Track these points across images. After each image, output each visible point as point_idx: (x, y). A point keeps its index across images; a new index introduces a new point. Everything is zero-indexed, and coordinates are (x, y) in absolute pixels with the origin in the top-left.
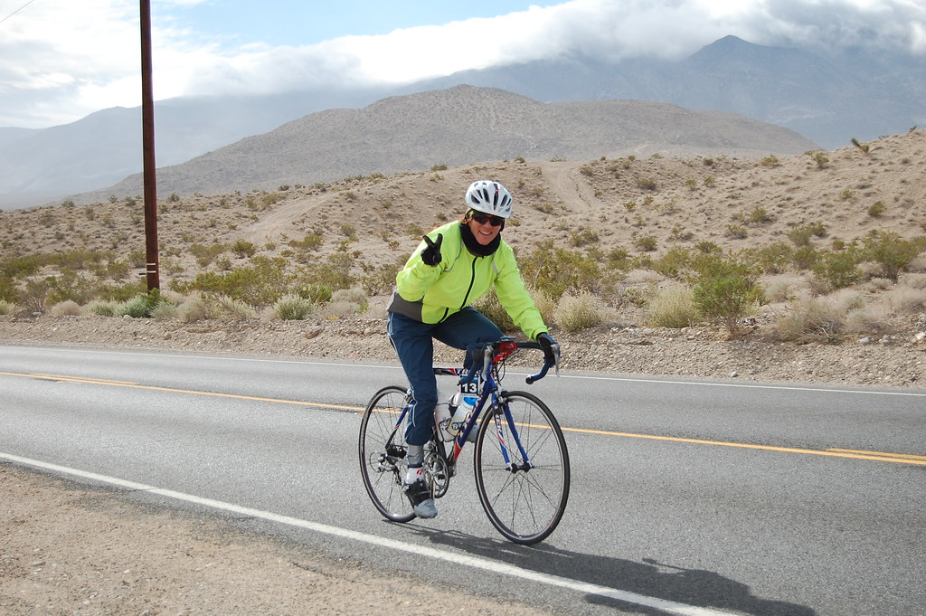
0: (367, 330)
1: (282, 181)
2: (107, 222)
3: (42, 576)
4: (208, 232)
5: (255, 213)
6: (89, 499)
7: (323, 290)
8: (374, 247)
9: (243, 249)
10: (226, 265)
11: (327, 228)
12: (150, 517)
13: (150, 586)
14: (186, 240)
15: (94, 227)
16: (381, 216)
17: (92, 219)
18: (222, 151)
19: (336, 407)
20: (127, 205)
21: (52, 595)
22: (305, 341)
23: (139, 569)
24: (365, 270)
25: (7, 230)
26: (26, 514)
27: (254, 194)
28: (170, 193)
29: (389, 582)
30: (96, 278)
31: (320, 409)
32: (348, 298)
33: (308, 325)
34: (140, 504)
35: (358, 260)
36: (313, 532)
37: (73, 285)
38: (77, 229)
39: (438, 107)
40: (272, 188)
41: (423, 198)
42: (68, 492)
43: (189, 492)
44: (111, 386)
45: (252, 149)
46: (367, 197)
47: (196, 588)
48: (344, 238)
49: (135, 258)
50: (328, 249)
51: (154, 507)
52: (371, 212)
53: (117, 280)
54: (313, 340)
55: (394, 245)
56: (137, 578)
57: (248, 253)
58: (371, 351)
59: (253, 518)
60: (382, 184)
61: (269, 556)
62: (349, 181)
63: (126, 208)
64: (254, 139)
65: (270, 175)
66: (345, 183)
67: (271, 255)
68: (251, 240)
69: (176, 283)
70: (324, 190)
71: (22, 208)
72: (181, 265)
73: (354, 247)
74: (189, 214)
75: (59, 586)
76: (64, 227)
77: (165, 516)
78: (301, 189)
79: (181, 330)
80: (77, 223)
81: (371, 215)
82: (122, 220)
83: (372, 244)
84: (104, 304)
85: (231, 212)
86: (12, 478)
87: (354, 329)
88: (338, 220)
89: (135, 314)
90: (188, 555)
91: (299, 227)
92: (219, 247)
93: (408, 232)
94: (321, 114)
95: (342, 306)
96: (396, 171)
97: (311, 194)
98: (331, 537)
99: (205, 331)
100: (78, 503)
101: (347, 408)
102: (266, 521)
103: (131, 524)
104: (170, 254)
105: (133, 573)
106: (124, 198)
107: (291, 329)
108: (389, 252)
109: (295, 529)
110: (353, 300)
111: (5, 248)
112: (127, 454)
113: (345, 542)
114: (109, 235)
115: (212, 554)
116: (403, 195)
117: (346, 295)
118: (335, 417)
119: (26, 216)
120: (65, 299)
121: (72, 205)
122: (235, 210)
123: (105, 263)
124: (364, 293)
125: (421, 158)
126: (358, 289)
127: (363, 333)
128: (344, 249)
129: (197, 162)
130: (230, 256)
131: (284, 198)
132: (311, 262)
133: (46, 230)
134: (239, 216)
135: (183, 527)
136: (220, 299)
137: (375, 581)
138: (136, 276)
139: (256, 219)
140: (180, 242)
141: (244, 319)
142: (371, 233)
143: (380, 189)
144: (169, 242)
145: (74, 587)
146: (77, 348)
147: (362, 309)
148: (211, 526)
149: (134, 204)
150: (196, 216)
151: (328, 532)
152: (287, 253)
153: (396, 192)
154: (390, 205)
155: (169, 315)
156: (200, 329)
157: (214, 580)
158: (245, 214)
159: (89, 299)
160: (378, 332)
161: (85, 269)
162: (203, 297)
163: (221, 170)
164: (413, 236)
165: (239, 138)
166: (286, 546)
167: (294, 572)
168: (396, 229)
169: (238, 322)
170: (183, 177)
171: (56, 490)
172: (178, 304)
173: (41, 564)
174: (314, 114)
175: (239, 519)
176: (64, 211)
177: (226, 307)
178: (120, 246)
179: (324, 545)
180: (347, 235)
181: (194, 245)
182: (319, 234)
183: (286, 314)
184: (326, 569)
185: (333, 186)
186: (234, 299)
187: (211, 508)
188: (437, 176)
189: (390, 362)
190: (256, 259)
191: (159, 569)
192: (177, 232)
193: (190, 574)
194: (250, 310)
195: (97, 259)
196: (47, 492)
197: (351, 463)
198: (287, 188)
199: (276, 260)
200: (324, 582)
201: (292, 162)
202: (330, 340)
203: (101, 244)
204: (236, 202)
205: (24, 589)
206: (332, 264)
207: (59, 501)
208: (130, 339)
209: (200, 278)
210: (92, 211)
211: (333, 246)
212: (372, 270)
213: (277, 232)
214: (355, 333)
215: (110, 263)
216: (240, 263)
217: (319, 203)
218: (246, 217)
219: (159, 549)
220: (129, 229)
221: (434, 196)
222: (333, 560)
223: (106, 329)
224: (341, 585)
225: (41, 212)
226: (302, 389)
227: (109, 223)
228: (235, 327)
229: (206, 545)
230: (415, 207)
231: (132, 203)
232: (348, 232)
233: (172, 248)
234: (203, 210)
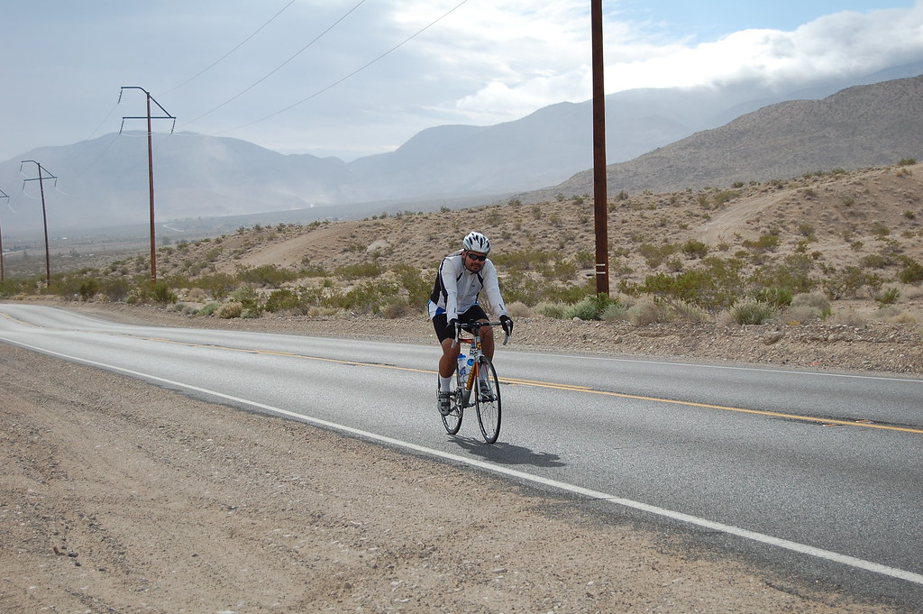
0: (831, 337)
1: (735, 178)
2: (554, 221)
3: (504, 584)
4: (658, 232)
5: (706, 212)
6: (549, 506)
7: (781, 294)
8: (835, 248)
9: (695, 250)
10: (677, 267)
11: (784, 227)
12: (612, 528)
13: (615, 599)
14: (634, 240)
15: (540, 227)
16: (843, 214)
17: (539, 218)
18: (673, 145)
19: (801, 418)
20: (574, 204)
21: (514, 603)
22: (763, 347)
23: (603, 580)
24: (826, 272)
25: (454, 229)
26: (485, 519)
27: (706, 192)
28: (620, 191)
29: (873, 608)
30: (543, 279)
31: (784, 419)
32: (809, 302)
33: (767, 331)
34: (601, 513)
35: (818, 262)
36: (785, 550)
37: (520, 286)
38: (523, 228)
39: (905, 97)
40: (726, 187)
41: (889, 195)
42: (526, 499)
43: (651, 503)
44: (564, 390)
45: (703, 144)
46: (828, 194)
47: (664, 604)
48: (802, 238)
49: (582, 257)
50: (785, 250)
51: (617, 517)
52: (831, 210)
53: (564, 281)
54: (772, 347)
55: (857, 246)
56: (602, 590)
57: (699, 253)
58: (836, 359)
59: (720, 533)
60: (844, 180)
61: (739, 574)
62: (808, 177)
63: (573, 207)
64: (706, 134)
65: (722, 171)
66: (803, 178)
67: (725, 256)
68: (703, 240)
69: (624, 284)
70: (781, 188)
71: (469, 207)
72: (629, 266)
73: (812, 248)
74: (638, 213)
75: (522, 594)
76: (510, 226)
77: (627, 528)
78: (757, 186)
79: (632, 334)
80: (523, 222)
81: (832, 214)
82: (569, 218)
83: (832, 244)
84: (551, 305)
85: (682, 211)
86: (470, 482)
87: (817, 335)
88: (795, 219)
89: (584, 316)
90: (653, 569)
91: (753, 227)
92: (670, 247)
93: (872, 231)
94: (777, 106)
95: (803, 310)
96: (859, 166)
97: (766, 191)
98: (807, 556)
99: (657, 336)
100: (537, 510)
101: (815, 419)
102: (734, 537)
103: (592, 534)
104: (618, 254)
105: (598, 585)
106: (570, 196)
107: (748, 334)
108: (851, 253)
109: (766, 546)
110: (814, 304)
111: (451, 248)
112: (584, 461)
113: (821, 563)
114: (556, 234)
115: (679, 569)
116: (867, 192)
117: (806, 299)
118: (802, 428)
119: (472, 215)
120: (513, 300)
121: (518, 203)
122: (686, 209)
123: (552, 263)
124: (825, 297)
125: (886, 152)
126: (819, 293)
127: (826, 340)
128: (802, 250)
129: (647, 159)
130: (680, 256)
131: (738, 196)
132: (767, 264)
133: (492, 230)
134: (690, 215)
135: (646, 539)
136: (673, 302)
137: (855, 606)
138: (583, 278)
139: (708, 218)
140: (629, 242)
141: (698, 322)
142: (831, 232)
143: (841, 185)
144: (617, 242)
145: (537, 596)
146: (526, 351)
147: (824, 315)
148: (676, 539)
149: (582, 202)
150: (645, 215)
151: (802, 551)
152: (740, 254)
153: (859, 189)
154: (853, 202)
155: (620, 318)
156: (652, 333)
157: (681, 596)
158: (696, 212)
159: (537, 301)
160: (843, 338)
161: (532, 270)
162: (656, 301)
163: (671, 166)
164: (877, 236)
165: (690, 133)
166: (757, 564)
167: (767, 592)
168: (859, 228)
169: (692, 326)
170: (631, 174)
171: (514, 496)
172: (628, 307)
173: (503, 571)
174: (769, 106)
175: (705, 533)
176: (510, 210)
177: (679, 310)
178: (567, 246)
179: (798, 565)
180: (805, 235)
181: (643, 246)
182: (775, 233)
183: (743, 319)
184: (803, 591)
185: (791, 183)
186: (688, 302)
187: (676, 520)
188: (905, 171)
189: (857, 372)
190: (708, 260)
191: (623, 581)
192: (625, 231)
193: (656, 589)
194: (705, 314)
195: (543, 259)
196: (506, 498)
197: (822, 479)
198: (741, 185)
199: (730, 260)
200: (801, 605)
201: (745, 157)
202: (790, 347)
203: (548, 244)
204: (685, 198)
205: (487, 596)
206: (789, 266)
207: (517, 507)
208: (580, 342)
209: (650, 280)
210: (539, 210)
211: (791, 246)
212: (833, 273)
213: (731, 232)
214: (818, 339)
215: (557, 263)
216: (690, 264)
217: (776, 200)
218: (698, 216)
219: (623, 561)
220: (576, 229)
221: (900, 192)
222: (810, 581)
223: (555, 331)
224: (819, 609)
225: (488, 211)
226: (764, 398)
227: (555, 222)
228: (688, 331)
229: (672, 559)
230: (880, 205)
231: (580, 202)
232: (807, 232)
233: (620, 248)
234: (653, 208)
